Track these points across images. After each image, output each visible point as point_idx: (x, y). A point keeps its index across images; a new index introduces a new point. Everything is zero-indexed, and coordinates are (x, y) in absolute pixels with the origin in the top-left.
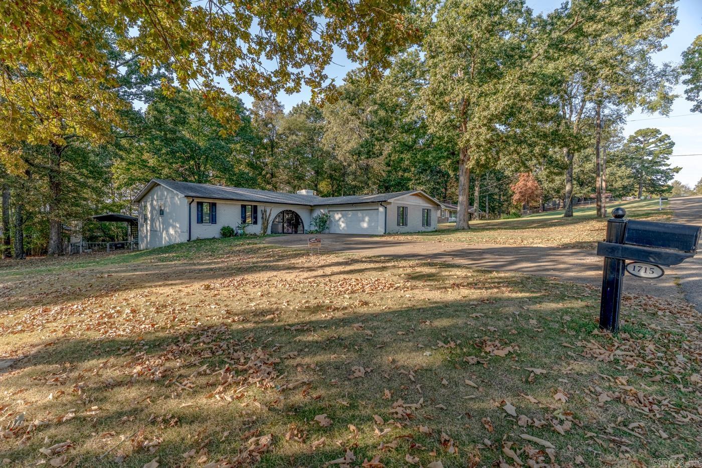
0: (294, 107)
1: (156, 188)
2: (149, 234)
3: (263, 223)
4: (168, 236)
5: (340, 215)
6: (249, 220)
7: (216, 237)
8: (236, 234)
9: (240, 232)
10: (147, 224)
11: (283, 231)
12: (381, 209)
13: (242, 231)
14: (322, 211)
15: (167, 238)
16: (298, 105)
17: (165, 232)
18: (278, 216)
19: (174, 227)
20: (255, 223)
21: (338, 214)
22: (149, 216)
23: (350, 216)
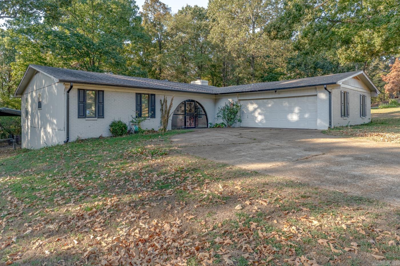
0: (179, 11)
1: (36, 77)
2: (29, 131)
3: (163, 117)
4: (45, 135)
5: (255, 106)
6: (145, 112)
7: (104, 136)
8: (130, 131)
9: (134, 128)
10: (28, 119)
11: (185, 125)
12: (323, 96)
13: (137, 126)
14: (230, 100)
15: (44, 137)
16: (183, 8)
17: (42, 129)
18: (179, 107)
19: (52, 124)
20: (153, 116)
21: (252, 104)
22: (30, 109)
23: (270, 105)
